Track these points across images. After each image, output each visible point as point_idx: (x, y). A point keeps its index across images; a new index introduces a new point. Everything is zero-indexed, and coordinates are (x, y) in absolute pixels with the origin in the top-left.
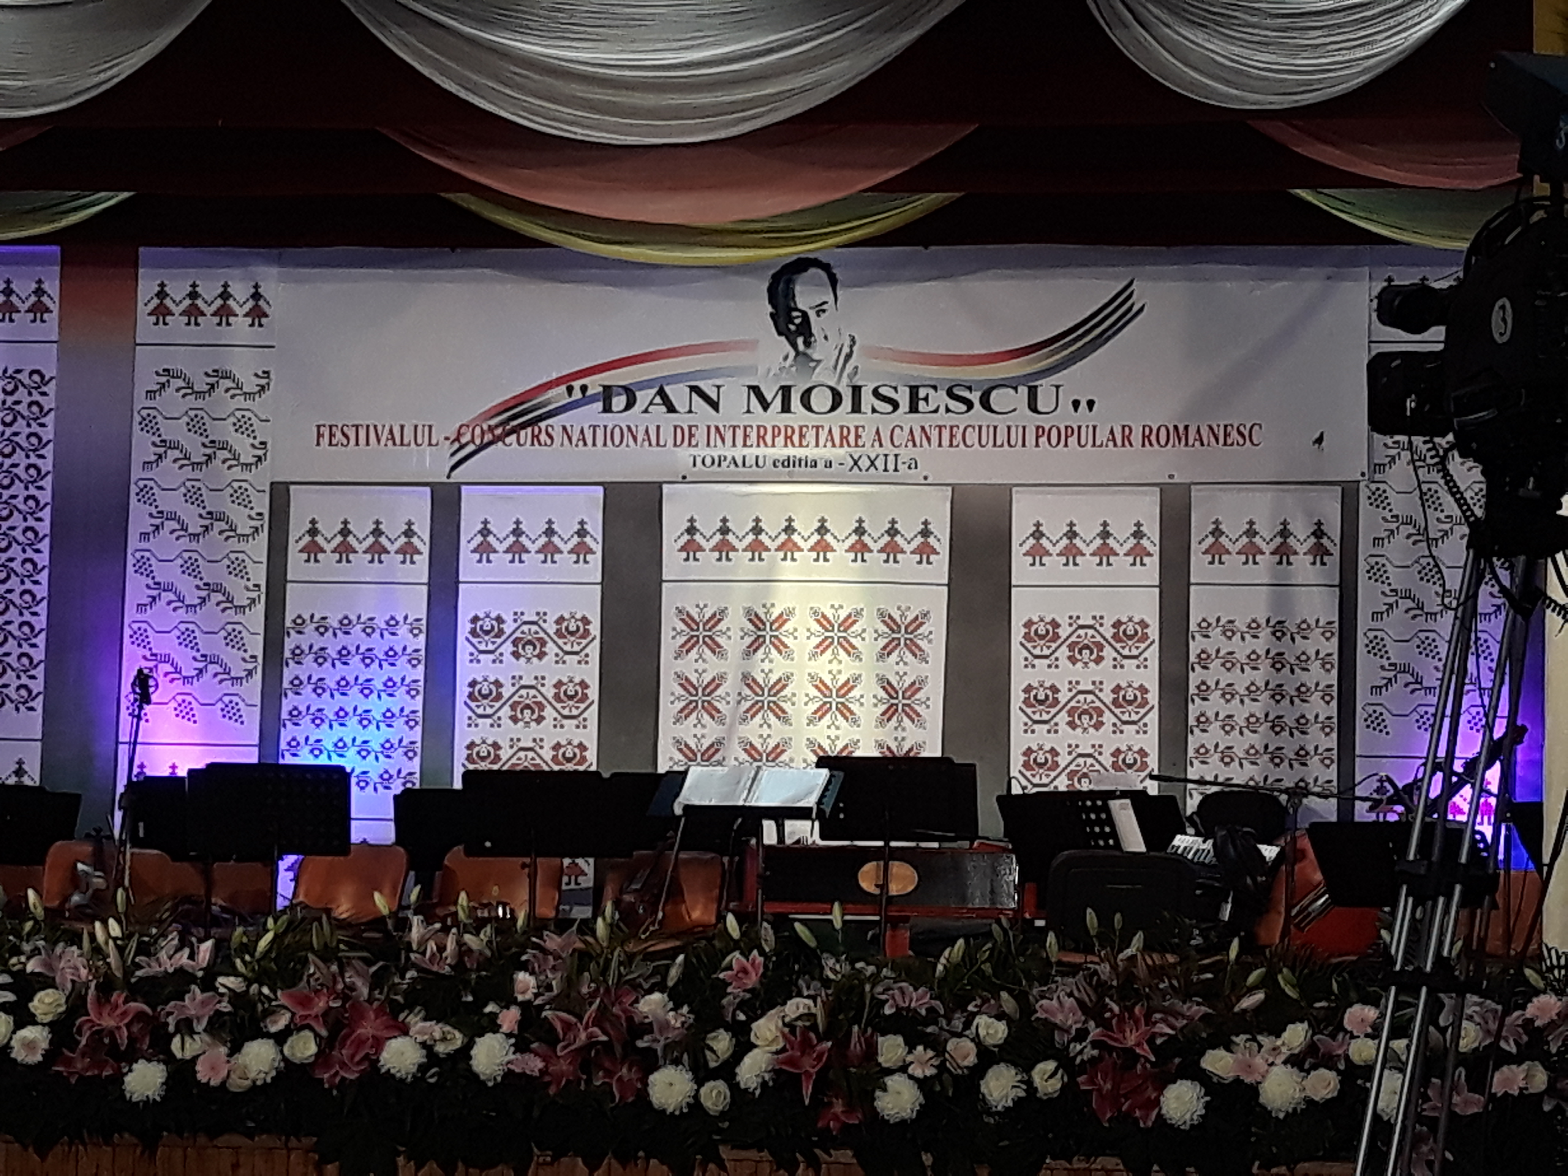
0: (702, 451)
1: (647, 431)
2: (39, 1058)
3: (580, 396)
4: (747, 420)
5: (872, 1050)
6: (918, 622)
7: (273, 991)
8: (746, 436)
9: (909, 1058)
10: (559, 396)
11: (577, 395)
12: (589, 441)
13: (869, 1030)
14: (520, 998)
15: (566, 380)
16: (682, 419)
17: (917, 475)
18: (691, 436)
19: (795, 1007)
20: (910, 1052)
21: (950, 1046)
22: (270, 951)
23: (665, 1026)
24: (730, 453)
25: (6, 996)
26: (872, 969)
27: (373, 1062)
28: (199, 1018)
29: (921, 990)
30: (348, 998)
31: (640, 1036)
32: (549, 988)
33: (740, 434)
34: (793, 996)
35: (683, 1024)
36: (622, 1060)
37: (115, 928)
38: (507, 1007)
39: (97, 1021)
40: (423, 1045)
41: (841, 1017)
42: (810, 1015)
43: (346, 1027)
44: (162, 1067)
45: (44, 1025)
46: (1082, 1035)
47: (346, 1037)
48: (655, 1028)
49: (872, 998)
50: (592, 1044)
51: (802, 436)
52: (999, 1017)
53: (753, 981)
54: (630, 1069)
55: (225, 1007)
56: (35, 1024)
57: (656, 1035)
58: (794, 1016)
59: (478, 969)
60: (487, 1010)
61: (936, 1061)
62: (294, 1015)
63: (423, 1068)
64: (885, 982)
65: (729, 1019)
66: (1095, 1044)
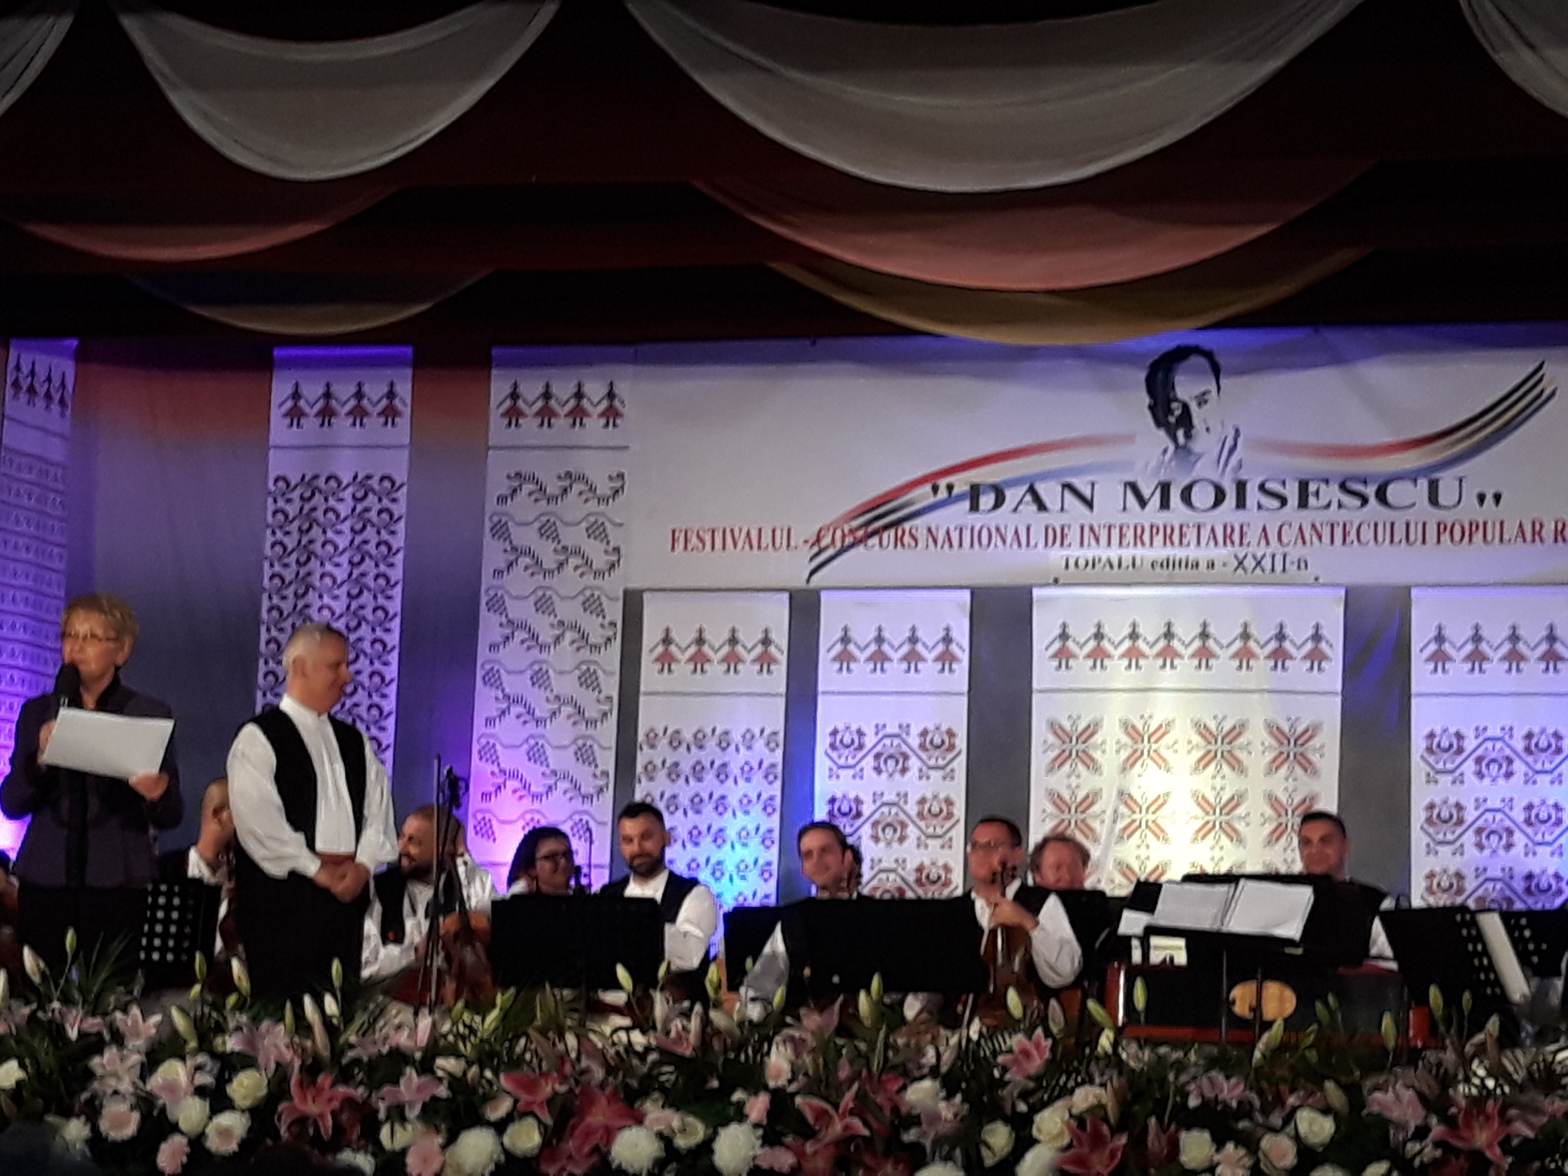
0: (1075, 552)
1: (1016, 532)
2: (233, 1147)
4: (1124, 518)
5: (1174, 1147)
6: (1309, 734)
7: (496, 1073)
8: (1122, 535)
9: (1218, 1157)
12: (956, 544)
13: (1173, 1127)
14: (772, 1084)
16: (1054, 519)
17: (1306, 575)
18: (1063, 536)
19: (1083, 1097)
20: (1218, 1150)
21: (1264, 1144)
22: (496, 1029)
23: (935, 1118)
24: (1104, 553)
25: (205, 1079)
26: (1178, 1055)
27: (602, 1153)
28: (412, 1105)
29: (1233, 1081)
30: (577, 1082)
31: (907, 1128)
32: (806, 1074)
33: (1115, 533)
34: (1083, 1083)
35: (956, 1115)
36: (886, 1155)
37: (331, 1006)
38: (756, 1094)
39: (301, 1107)
40: (660, 1136)
41: (1136, 1108)
42: (1101, 1106)
43: (575, 1114)
44: (369, 1158)
45: (244, 1110)
46: (1421, 1133)
47: (575, 1127)
48: (923, 1119)
49: (1177, 1089)
50: (850, 1137)
51: (1182, 535)
52: (1326, 1111)
53: (1035, 1065)
54: (896, 1167)
55: (443, 1092)
56: (234, 1109)
57: (924, 1128)
58: (1082, 1107)
59: (726, 1051)
60: (737, 1096)
61: (1248, 1162)
62: (516, 1100)
63: (659, 1163)
64: (1193, 1070)
65: (1008, 1110)
66: (1437, 1144)
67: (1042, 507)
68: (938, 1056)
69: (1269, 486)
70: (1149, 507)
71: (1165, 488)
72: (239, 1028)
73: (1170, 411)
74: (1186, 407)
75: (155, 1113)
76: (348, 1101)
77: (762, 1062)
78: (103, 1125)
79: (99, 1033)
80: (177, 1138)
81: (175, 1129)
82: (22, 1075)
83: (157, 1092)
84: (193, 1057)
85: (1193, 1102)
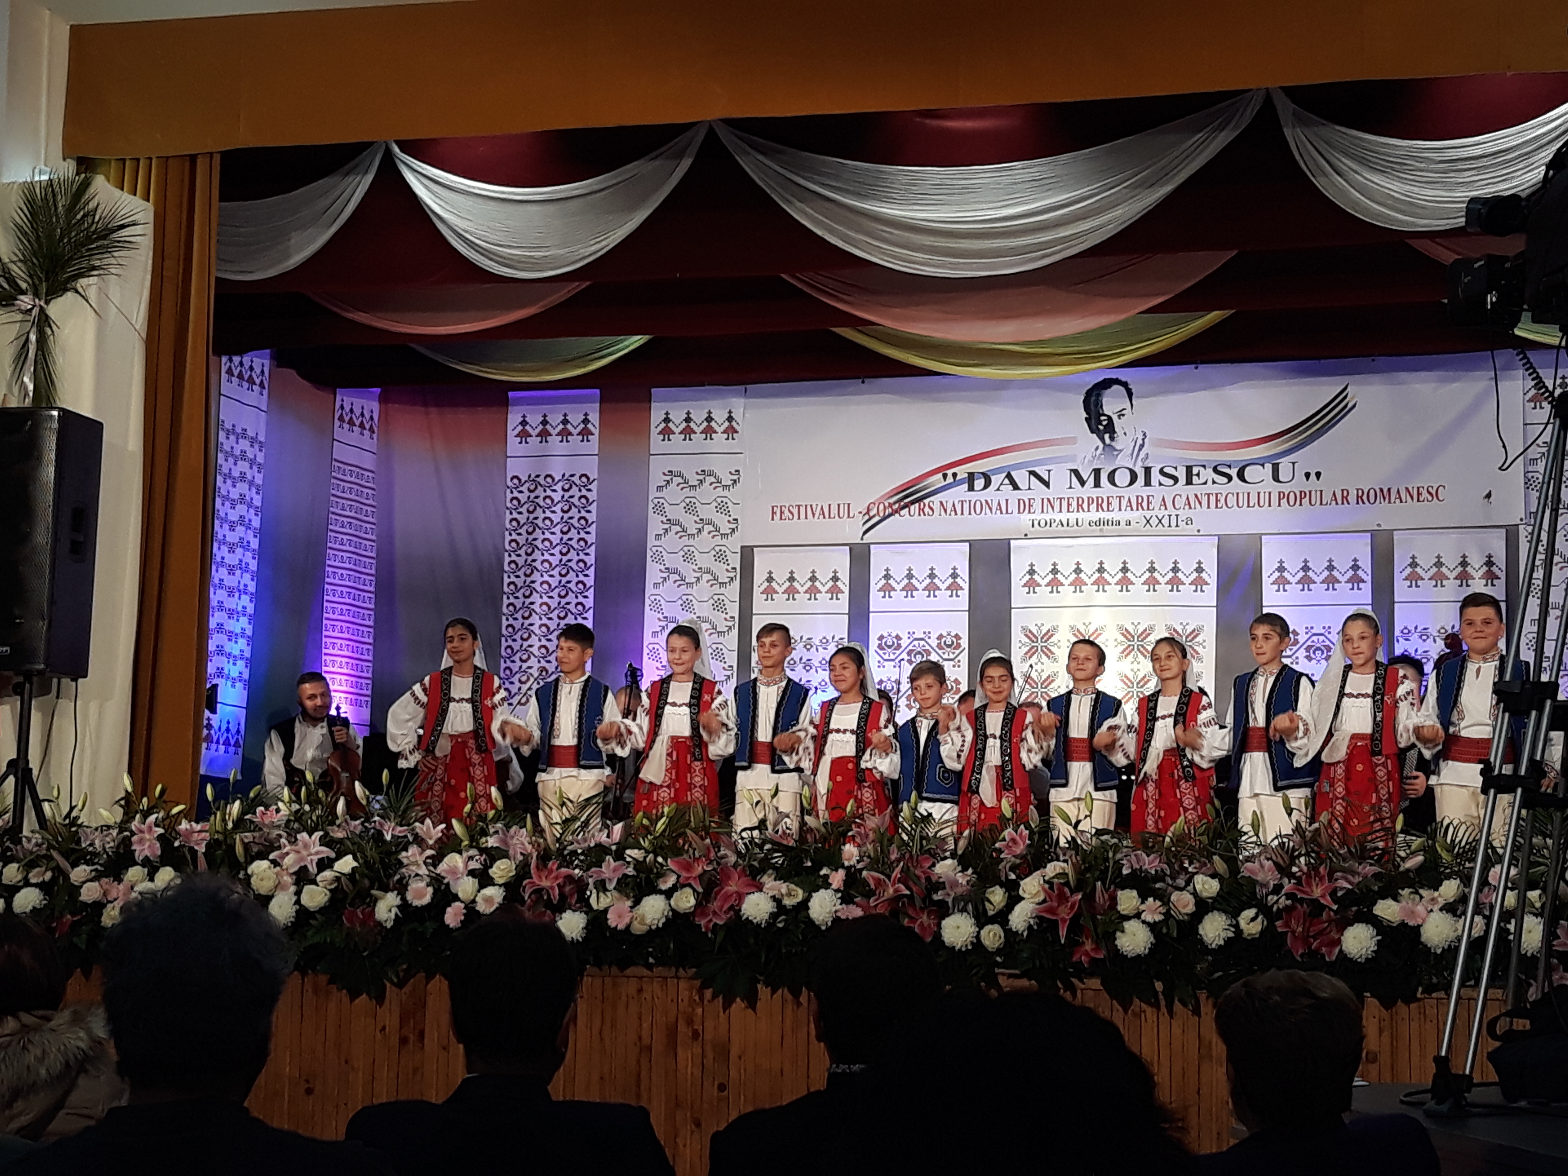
0: (1038, 516)
1: (999, 504)
3: (952, 480)
4: (1070, 493)
5: (1114, 900)
6: (1195, 634)
7: (665, 859)
8: (1069, 505)
9: (1142, 907)
10: (938, 481)
11: (950, 479)
12: (959, 512)
13: (1112, 887)
14: (846, 864)
16: (1024, 495)
17: (1192, 529)
19: (1052, 869)
20: (1143, 903)
21: (1173, 898)
22: (664, 831)
23: (955, 884)
24: (1058, 517)
25: (474, 865)
26: (1115, 840)
27: (736, 911)
28: (610, 880)
29: (1152, 856)
30: (718, 864)
31: (936, 891)
32: (869, 857)
33: (1065, 504)
34: (1052, 860)
35: (968, 882)
36: (922, 910)
38: (836, 870)
39: (537, 882)
40: (774, 898)
41: (1088, 875)
42: (1064, 874)
43: (717, 885)
44: (583, 915)
45: (500, 886)
46: (1278, 889)
47: (717, 894)
48: (947, 885)
49: (1115, 863)
50: (898, 897)
51: (1109, 504)
52: (1213, 876)
53: (1020, 849)
54: (929, 917)
55: (630, 871)
56: (494, 885)
57: (948, 889)
58: (1052, 875)
59: (816, 842)
60: (824, 871)
61: (1163, 910)
62: (679, 877)
63: (774, 916)
64: (1125, 850)
65: (1003, 878)
66: (1288, 896)
67: (1016, 487)
68: (956, 844)
71: (1097, 472)
72: (496, 832)
74: (1110, 419)
75: (443, 887)
76: (569, 878)
77: (840, 850)
78: (409, 896)
79: (406, 837)
80: (458, 904)
81: (456, 898)
82: (355, 864)
83: (443, 874)
84: (467, 851)
85: (1125, 871)
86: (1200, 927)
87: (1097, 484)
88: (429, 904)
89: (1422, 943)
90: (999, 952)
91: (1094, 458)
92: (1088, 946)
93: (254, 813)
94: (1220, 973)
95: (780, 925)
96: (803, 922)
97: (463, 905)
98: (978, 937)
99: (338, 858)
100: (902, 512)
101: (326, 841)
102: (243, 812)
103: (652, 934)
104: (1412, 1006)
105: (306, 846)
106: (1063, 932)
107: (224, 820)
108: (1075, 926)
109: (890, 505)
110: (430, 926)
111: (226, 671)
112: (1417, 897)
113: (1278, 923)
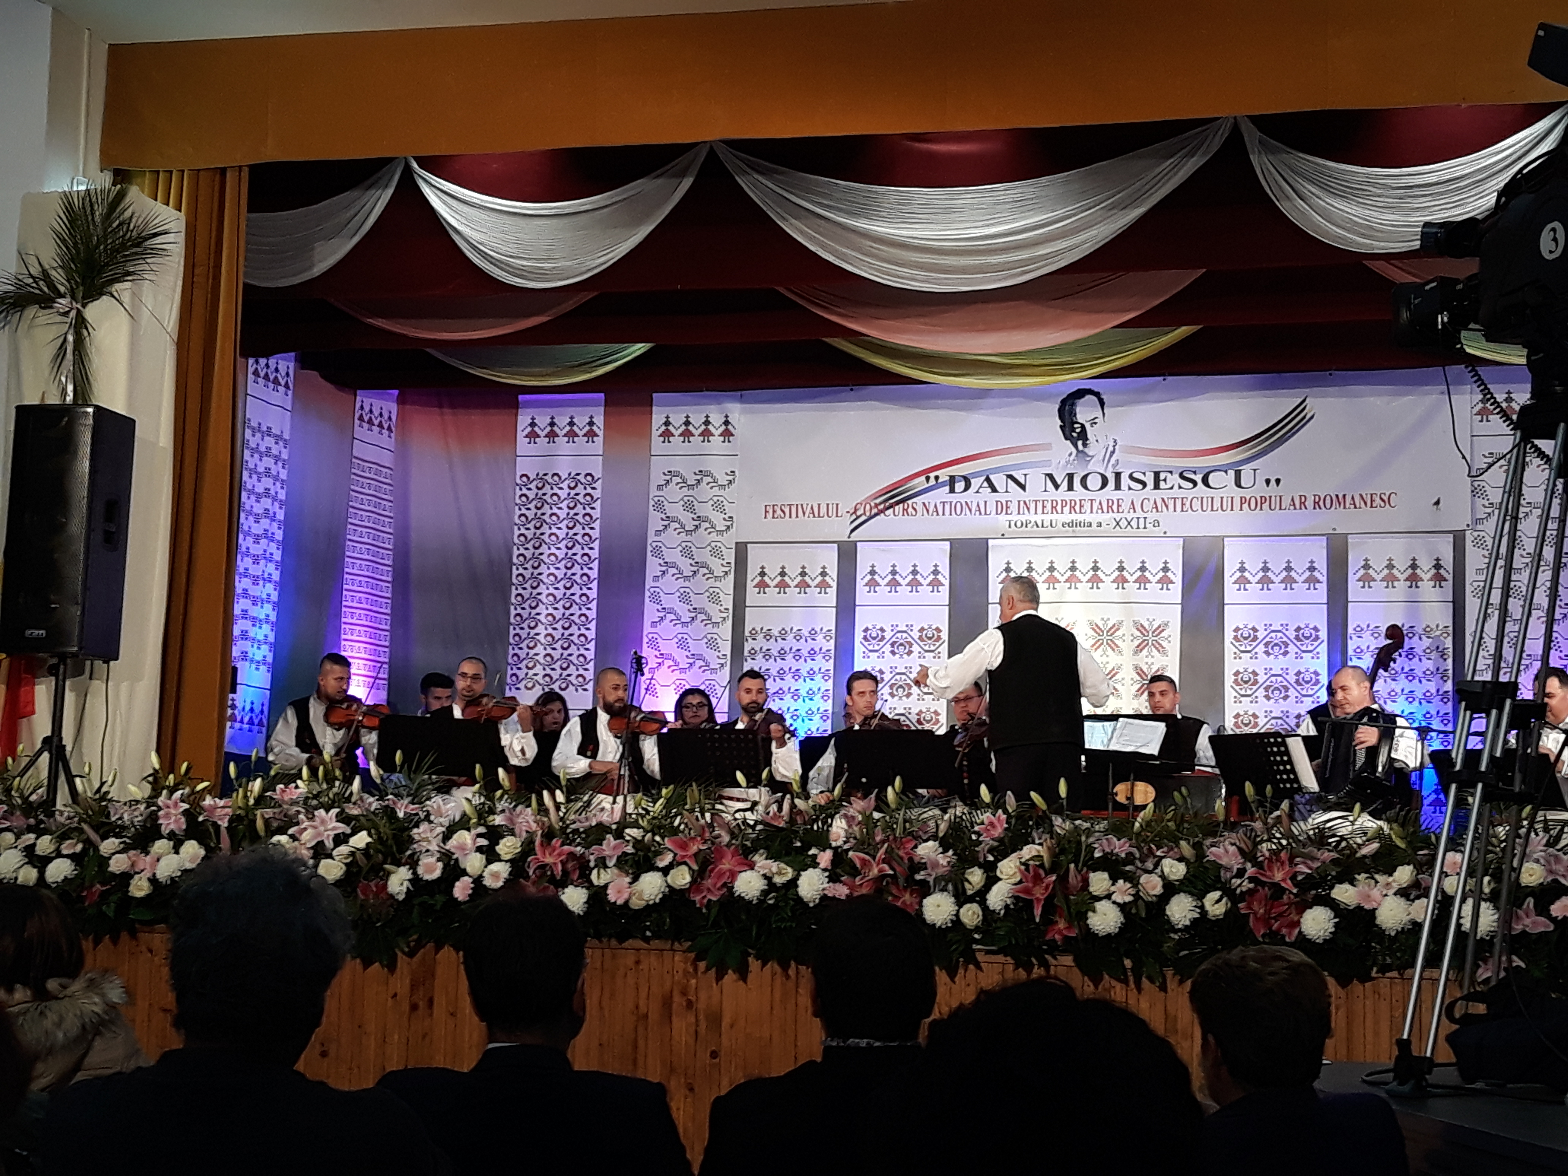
0: (1014, 517)
1: (978, 505)
2: (500, 884)
4: (1045, 496)
5: (1086, 882)
6: (1161, 629)
7: (663, 838)
8: (1044, 507)
9: (1113, 889)
11: (932, 482)
12: (940, 512)
13: (1085, 869)
14: (834, 844)
15: (925, 472)
16: (1001, 497)
17: (1159, 531)
18: (1007, 507)
19: (1028, 851)
21: (1142, 880)
22: (662, 811)
23: (936, 865)
24: (1033, 518)
25: (483, 842)
26: (1087, 825)
27: (729, 888)
28: (611, 857)
29: (1123, 841)
30: (713, 843)
31: (918, 872)
32: (855, 838)
33: (1040, 505)
34: (1027, 843)
35: (949, 862)
36: (905, 888)
37: (560, 797)
38: (824, 850)
39: (541, 859)
40: (765, 876)
41: (1062, 858)
42: (1039, 857)
43: (712, 863)
44: (585, 891)
45: (507, 861)
46: (1241, 873)
47: (712, 871)
48: (928, 866)
49: (1087, 846)
50: (882, 877)
51: (1081, 506)
52: (1180, 860)
53: (998, 832)
54: (911, 895)
55: (630, 849)
56: (500, 861)
57: (929, 871)
58: (1028, 857)
59: (805, 823)
60: (811, 852)
61: (1132, 891)
62: (675, 855)
63: (765, 893)
64: (1097, 834)
65: (982, 860)
66: (1251, 879)
67: (994, 490)
68: (937, 826)
69: (1135, 475)
70: (1060, 489)
71: (1071, 477)
72: (503, 811)
73: (1074, 430)
74: (1083, 426)
75: (452, 862)
76: (571, 855)
77: (828, 831)
78: (420, 871)
79: (417, 814)
80: (466, 878)
81: (464, 873)
82: (369, 840)
83: (453, 850)
84: (475, 828)
85: (1097, 854)
86: (1167, 907)
87: (1070, 488)
88: (439, 878)
89: (1377, 926)
90: (977, 929)
91: (1068, 462)
92: (1062, 925)
93: (274, 790)
94: (1186, 952)
95: (771, 902)
96: (793, 900)
97: (471, 880)
98: (957, 915)
99: (353, 834)
100: (887, 512)
101: (343, 818)
102: (264, 789)
103: (649, 908)
104: (1367, 984)
105: (323, 822)
106: (1038, 912)
107: (246, 797)
108: (1049, 907)
109: (876, 505)
110: (440, 899)
111: (250, 655)
112: (1373, 882)
113: (1241, 905)
